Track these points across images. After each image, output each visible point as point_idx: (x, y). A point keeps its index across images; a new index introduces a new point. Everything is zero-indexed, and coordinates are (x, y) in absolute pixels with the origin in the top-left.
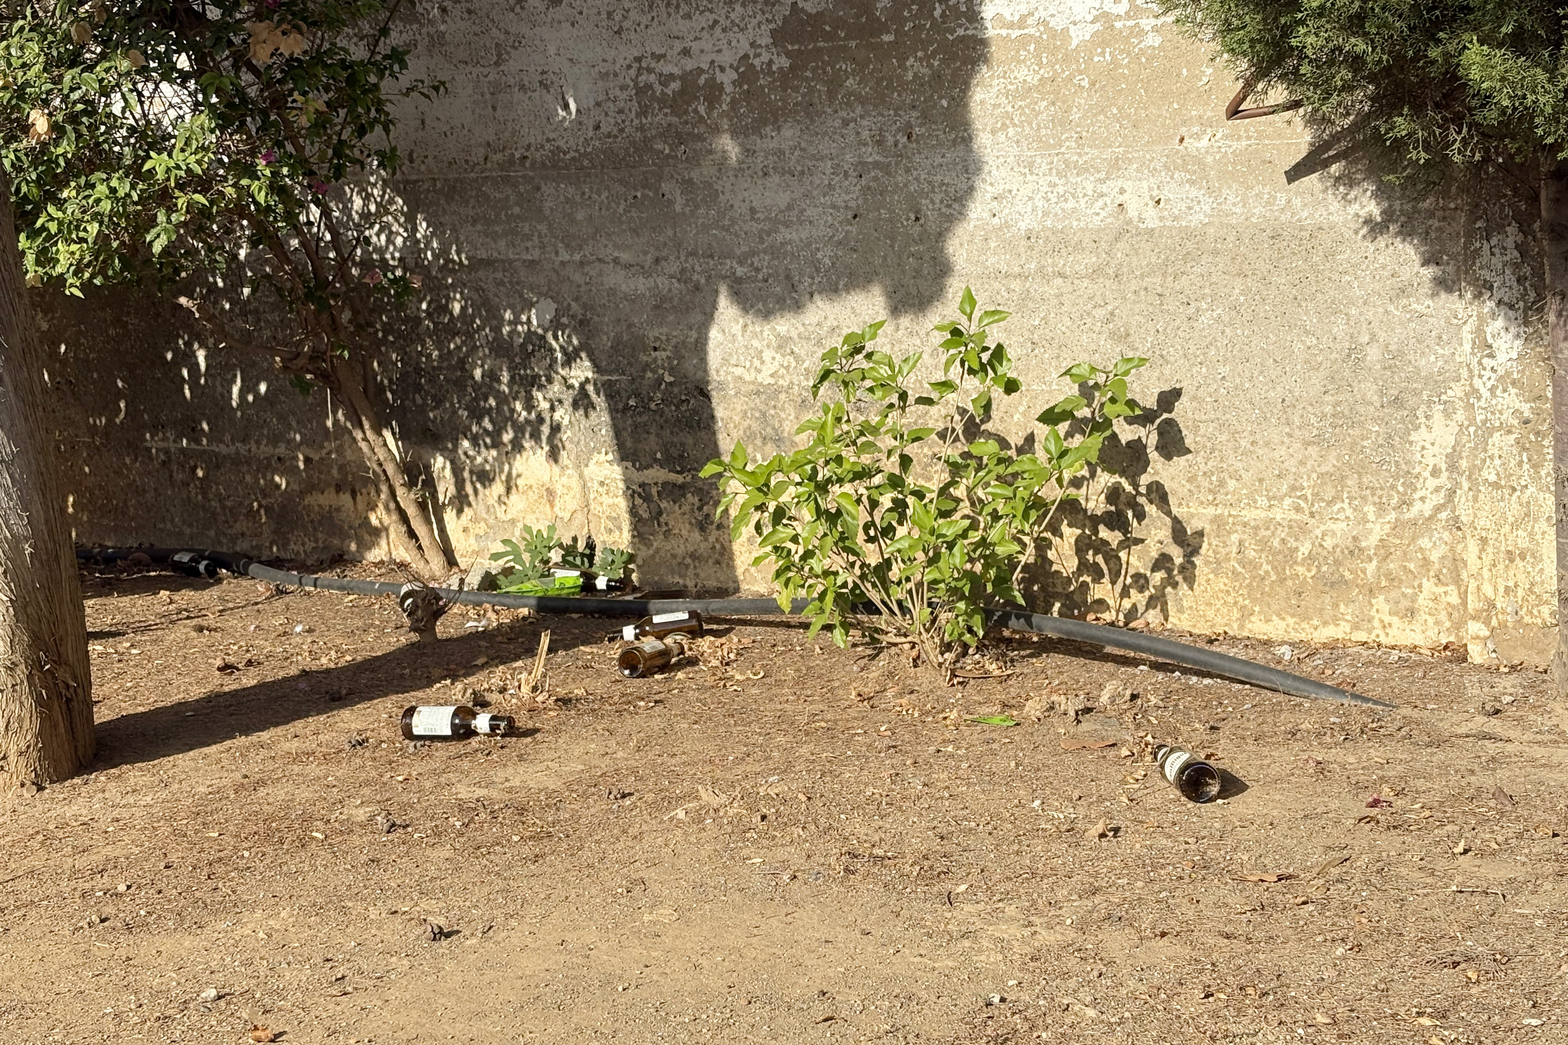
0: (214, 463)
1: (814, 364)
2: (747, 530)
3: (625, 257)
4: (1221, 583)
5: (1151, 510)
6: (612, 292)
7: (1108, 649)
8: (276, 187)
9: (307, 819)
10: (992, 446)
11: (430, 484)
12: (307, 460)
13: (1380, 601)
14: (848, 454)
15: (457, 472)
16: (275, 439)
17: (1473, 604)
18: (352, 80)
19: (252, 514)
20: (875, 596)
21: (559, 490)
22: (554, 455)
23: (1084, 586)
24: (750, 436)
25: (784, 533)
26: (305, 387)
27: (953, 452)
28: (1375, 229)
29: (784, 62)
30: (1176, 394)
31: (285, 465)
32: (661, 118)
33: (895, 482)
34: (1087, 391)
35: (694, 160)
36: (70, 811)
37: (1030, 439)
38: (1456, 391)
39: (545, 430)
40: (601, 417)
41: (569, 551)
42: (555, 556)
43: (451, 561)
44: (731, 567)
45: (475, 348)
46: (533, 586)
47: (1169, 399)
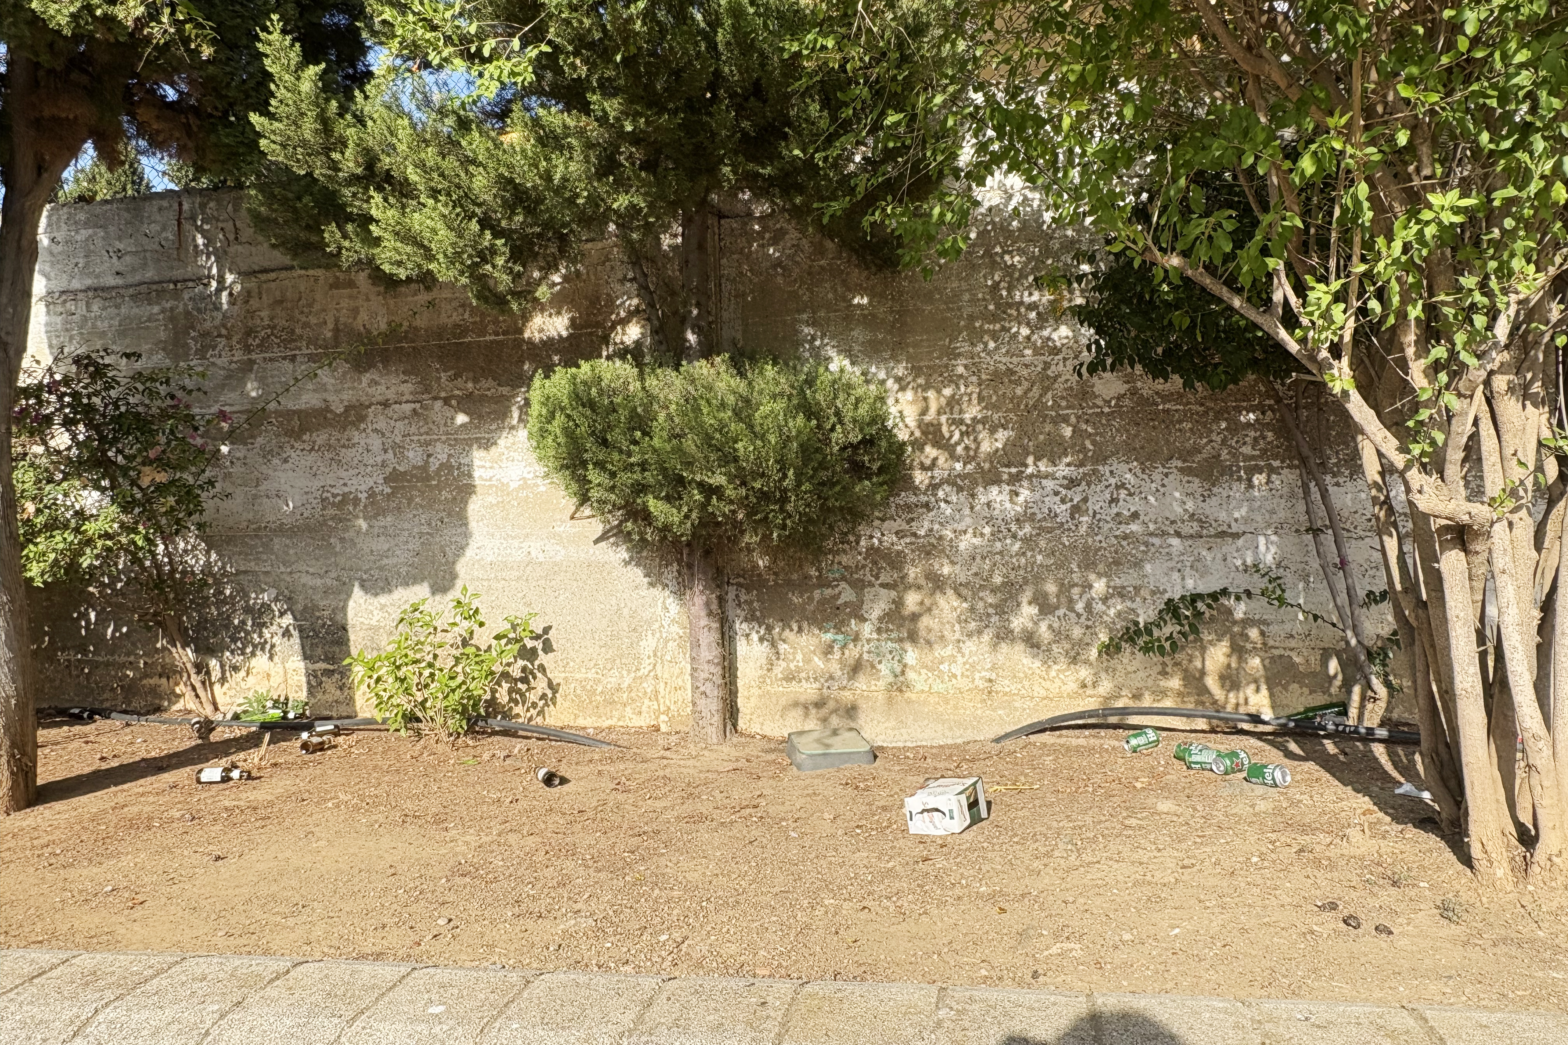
0: (95, 665)
1: (397, 616)
2: (364, 687)
3: (311, 570)
4: (567, 704)
5: (539, 675)
6: (304, 585)
7: (521, 733)
8: (147, 539)
9: (150, 819)
10: (473, 649)
11: (208, 673)
12: (145, 663)
13: (628, 709)
14: (411, 653)
15: (222, 666)
16: (128, 654)
17: (662, 709)
18: (188, 493)
19: (113, 690)
20: (420, 714)
21: (273, 673)
22: (271, 658)
23: (511, 709)
24: (366, 647)
25: (380, 687)
26: (149, 629)
27: (457, 653)
28: (627, 563)
29: (389, 490)
30: (550, 627)
31: (132, 665)
32: (331, 512)
33: (430, 665)
34: (514, 627)
35: (346, 529)
36: (24, 824)
37: (490, 647)
38: (656, 626)
39: (268, 647)
40: (296, 640)
41: (276, 701)
42: (269, 704)
43: (216, 709)
44: (354, 706)
45: (235, 611)
46: (259, 718)
47: (547, 630)
